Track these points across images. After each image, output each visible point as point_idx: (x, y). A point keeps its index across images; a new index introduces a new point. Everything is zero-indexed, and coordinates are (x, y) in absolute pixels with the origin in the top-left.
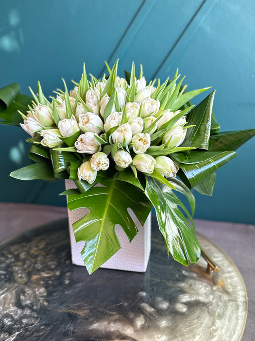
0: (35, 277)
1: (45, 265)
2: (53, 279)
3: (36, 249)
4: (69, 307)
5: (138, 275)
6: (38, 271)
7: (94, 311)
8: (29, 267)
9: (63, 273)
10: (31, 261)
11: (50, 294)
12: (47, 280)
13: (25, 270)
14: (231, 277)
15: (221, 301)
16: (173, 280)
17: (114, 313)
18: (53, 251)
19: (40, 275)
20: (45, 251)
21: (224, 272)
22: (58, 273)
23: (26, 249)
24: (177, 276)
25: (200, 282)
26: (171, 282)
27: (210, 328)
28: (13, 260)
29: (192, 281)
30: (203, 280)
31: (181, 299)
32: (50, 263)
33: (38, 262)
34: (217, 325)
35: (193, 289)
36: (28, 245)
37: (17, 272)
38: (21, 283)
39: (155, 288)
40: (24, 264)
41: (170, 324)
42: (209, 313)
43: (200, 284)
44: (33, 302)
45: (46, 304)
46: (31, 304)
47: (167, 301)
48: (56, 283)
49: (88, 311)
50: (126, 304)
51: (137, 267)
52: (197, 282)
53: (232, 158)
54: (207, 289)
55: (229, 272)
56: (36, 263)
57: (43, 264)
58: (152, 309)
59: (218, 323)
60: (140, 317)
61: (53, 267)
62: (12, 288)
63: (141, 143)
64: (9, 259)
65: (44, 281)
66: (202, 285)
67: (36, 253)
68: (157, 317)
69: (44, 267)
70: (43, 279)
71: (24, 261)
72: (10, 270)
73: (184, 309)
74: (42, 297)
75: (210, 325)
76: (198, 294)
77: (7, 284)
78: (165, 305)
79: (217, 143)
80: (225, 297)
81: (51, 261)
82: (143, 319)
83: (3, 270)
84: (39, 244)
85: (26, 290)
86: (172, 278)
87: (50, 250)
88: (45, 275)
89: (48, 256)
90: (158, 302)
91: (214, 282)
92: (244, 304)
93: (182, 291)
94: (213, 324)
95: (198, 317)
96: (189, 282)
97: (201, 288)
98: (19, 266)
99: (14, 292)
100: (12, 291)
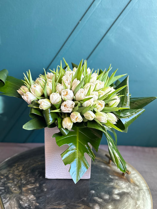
0: (24, 189)
1: (27, 180)
2: (36, 189)
3: (18, 171)
4: (53, 205)
5: (86, 181)
6: (25, 185)
7: (68, 205)
8: (18, 183)
9: (41, 185)
10: (18, 179)
11: (38, 198)
12: (33, 190)
13: (16, 185)
14: (136, 177)
15: (136, 190)
16: (106, 182)
17: (81, 205)
18: (29, 171)
19: (27, 187)
20: (24, 172)
21: (132, 174)
22: (38, 185)
23: (11, 172)
24: (108, 179)
25: (121, 181)
26: (106, 183)
27: (135, 206)
28: (5, 180)
29: (116, 181)
30: (122, 180)
31: (114, 192)
32: (30, 179)
33: (23, 179)
34: (138, 204)
35: (119, 185)
36: (12, 169)
37: (11, 187)
38: (17, 194)
39: (99, 188)
40: (14, 181)
41: (114, 207)
42: (132, 198)
43: (121, 182)
44: (30, 205)
45: (38, 204)
46: (28, 205)
47: (108, 194)
48: (39, 191)
49: (65, 206)
50: (85, 199)
51: (85, 176)
52: (119, 181)
53: (143, 112)
54: (126, 184)
55: (134, 174)
56: (21, 180)
57: (26, 180)
58: (101, 200)
59: (139, 203)
60: (96, 205)
61: (33, 181)
62: (13, 197)
63: (100, 106)
64: (3, 179)
65: (31, 191)
66: (123, 183)
67: (19, 174)
68: (106, 204)
69: (28, 182)
70: (30, 189)
71: (13, 179)
72: (6, 186)
73: (118, 198)
74: (34, 200)
75: (135, 205)
76: (122, 188)
77: (8, 195)
78: (107, 197)
79: (134, 104)
80: (137, 188)
81: (30, 178)
82: (98, 206)
83: (1, 187)
84: (18, 168)
85: (22, 197)
86: (105, 180)
87: (27, 171)
88: (29, 187)
89: (27, 175)
90: (103, 196)
91: (128, 180)
92: (148, 191)
93: (113, 188)
94: (136, 204)
95: (127, 201)
96: (116, 182)
97: (123, 185)
98: (11, 183)
99: (14, 200)
100: (13, 200)
